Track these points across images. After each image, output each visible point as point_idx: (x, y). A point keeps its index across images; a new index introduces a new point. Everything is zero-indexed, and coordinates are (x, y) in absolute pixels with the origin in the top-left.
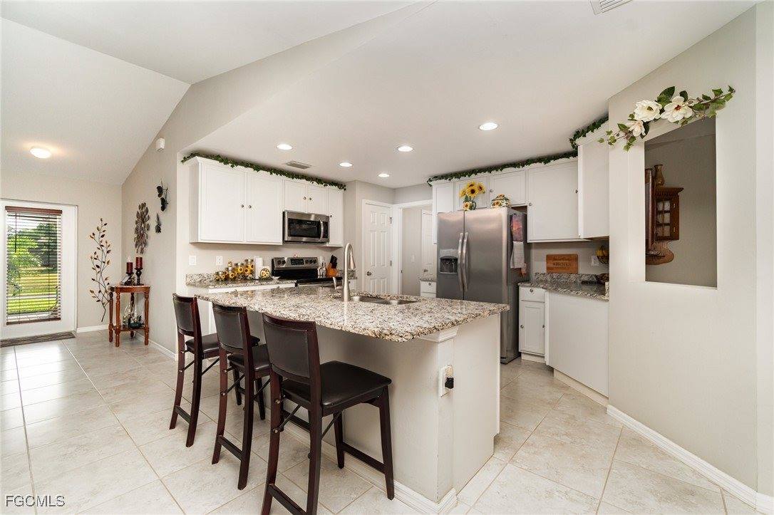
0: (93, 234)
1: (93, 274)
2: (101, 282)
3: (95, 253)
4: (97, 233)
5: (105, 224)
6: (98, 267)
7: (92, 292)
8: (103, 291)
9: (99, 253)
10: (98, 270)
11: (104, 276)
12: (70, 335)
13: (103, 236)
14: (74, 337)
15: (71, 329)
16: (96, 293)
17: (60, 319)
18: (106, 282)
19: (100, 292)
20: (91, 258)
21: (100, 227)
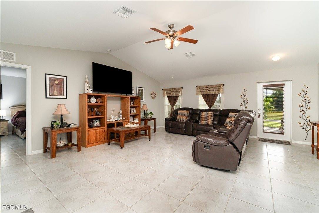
0: (300, 94)
1: (300, 114)
2: (305, 119)
3: (301, 103)
4: (302, 93)
5: (307, 88)
6: (303, 110)
7: (300, 123)
8: (306, 123)
9: (304, 103)
10: (303, 112)
11: (307, 115)
12: (288, 143)
13: (306, 94)
14: (291, 145)
15: (289, 139)
16: (302, 124)
17: (284, 134)
18: (308, 119)
19: (304, 124)
20: (299, 106)
21: (304, 90)
